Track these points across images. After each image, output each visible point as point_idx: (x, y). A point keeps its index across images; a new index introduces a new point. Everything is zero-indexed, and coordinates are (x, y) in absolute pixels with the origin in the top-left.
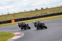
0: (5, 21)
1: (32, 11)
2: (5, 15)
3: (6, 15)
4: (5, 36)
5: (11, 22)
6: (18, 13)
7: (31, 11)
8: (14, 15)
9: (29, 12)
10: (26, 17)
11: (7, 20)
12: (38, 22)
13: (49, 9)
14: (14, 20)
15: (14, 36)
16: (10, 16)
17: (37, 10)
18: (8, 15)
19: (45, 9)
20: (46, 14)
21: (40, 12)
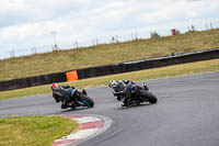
0: (42, 77)
1: (141, 40)
2: (44, 55)
3: (49, 54)
4: (45, 128)
5: (66, 80)
6: (90, 48)
7: (137, 42)
8: (76, 53)
9: (129, 42)
10: (116, 62)
11: (51, 72)
12: (127, 83)
13: (198, 32)
14: (75, 73)
15: (75, 127)
16: (61, 57)
17: (155, 36)
18: (56, 53)
19: (186, 34)
20: (187, 50)
21: (167, 43)
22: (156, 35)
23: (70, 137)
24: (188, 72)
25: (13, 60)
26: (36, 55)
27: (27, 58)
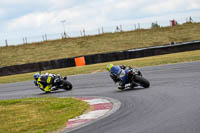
1: (143, 30)
2: (53, 42)
3: (58, 41)
5: (74, 65)
6: (96, 36)
7: (139, 31)
8: (83, 40)
10: (120, 50)
11: (60, 58)
14: (83, 58)
15: (86, 108)
16: (70, 44)
17: (156, 27)
18: (65, 40)
20: (185, 40)
21: (167, 33)
22: (156, 25)
23: (82, 117)
24: (188, 59)
25: (25, 46)
26: (47, 41)
27: (38, 44)
